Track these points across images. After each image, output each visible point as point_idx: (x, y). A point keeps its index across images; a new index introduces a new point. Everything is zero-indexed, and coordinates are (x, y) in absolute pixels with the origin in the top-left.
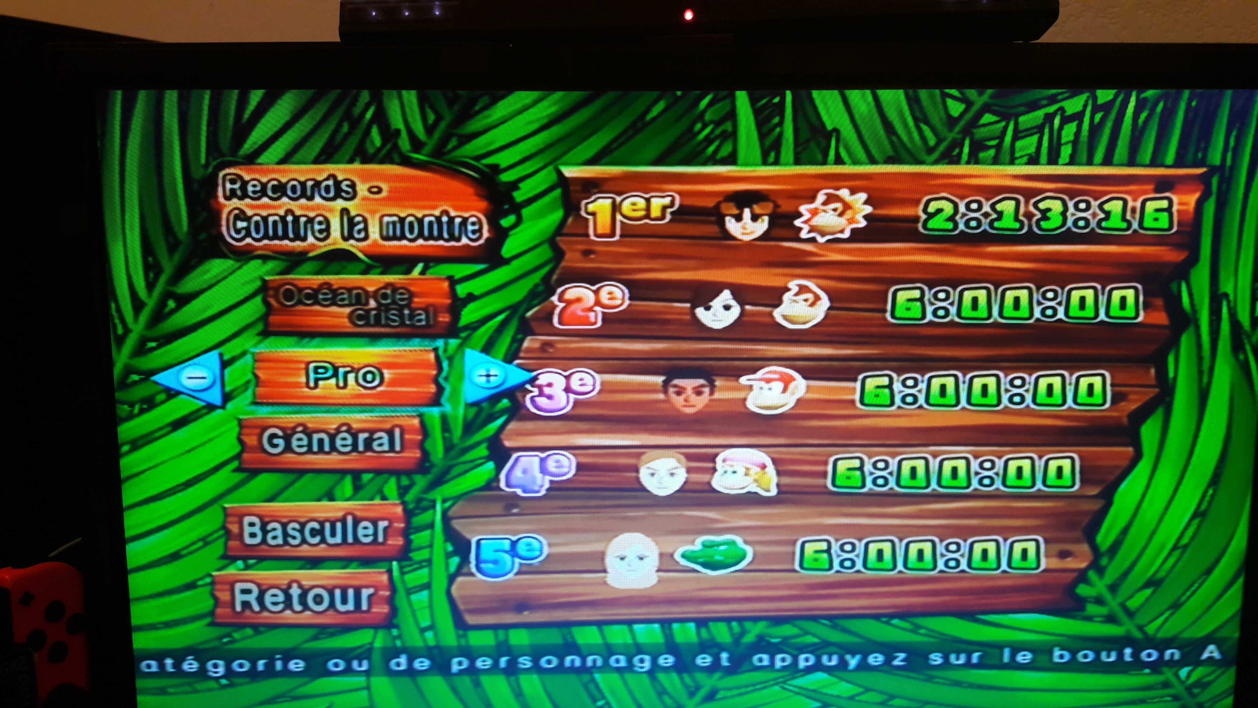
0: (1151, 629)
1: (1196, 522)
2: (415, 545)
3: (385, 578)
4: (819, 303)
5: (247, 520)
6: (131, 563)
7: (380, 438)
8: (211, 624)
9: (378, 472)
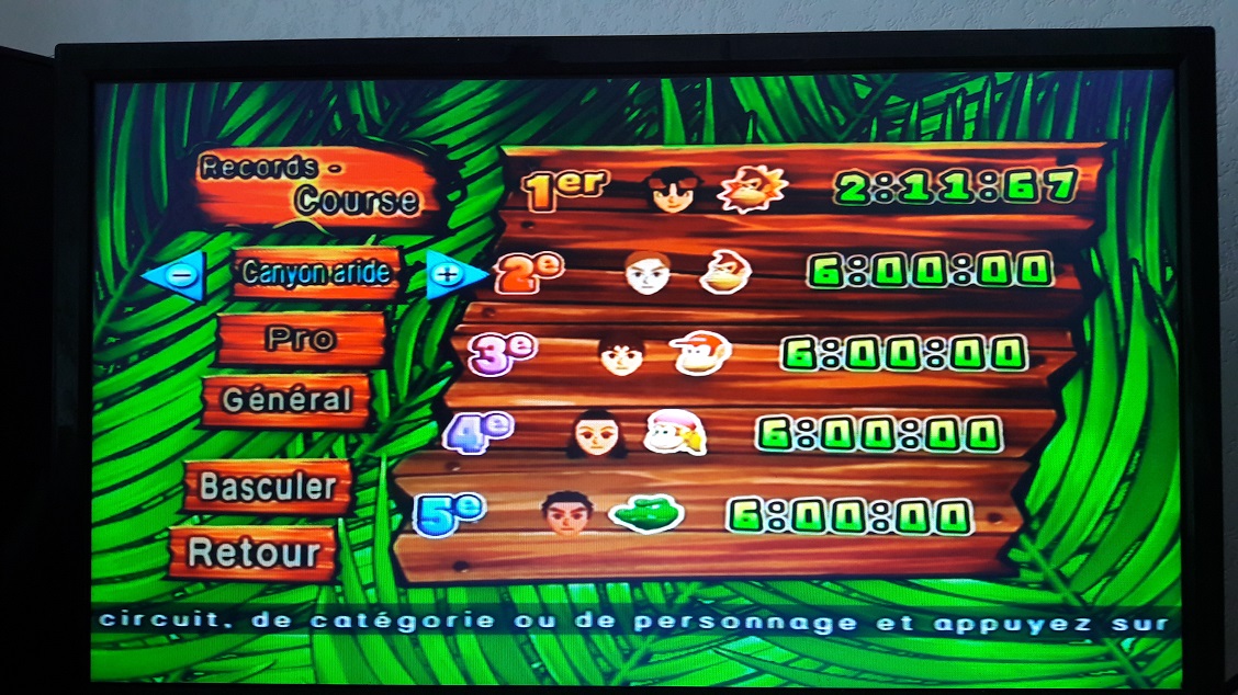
0: (1088, 597)
1: (1126, 485)
2: (360, 502)
3: (330, 534)
4: (742, 270)
5: (205, 475)
6: (95, 517)
7: (331, 398)
8: (165, 579)
9: (328, 431)
